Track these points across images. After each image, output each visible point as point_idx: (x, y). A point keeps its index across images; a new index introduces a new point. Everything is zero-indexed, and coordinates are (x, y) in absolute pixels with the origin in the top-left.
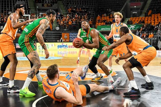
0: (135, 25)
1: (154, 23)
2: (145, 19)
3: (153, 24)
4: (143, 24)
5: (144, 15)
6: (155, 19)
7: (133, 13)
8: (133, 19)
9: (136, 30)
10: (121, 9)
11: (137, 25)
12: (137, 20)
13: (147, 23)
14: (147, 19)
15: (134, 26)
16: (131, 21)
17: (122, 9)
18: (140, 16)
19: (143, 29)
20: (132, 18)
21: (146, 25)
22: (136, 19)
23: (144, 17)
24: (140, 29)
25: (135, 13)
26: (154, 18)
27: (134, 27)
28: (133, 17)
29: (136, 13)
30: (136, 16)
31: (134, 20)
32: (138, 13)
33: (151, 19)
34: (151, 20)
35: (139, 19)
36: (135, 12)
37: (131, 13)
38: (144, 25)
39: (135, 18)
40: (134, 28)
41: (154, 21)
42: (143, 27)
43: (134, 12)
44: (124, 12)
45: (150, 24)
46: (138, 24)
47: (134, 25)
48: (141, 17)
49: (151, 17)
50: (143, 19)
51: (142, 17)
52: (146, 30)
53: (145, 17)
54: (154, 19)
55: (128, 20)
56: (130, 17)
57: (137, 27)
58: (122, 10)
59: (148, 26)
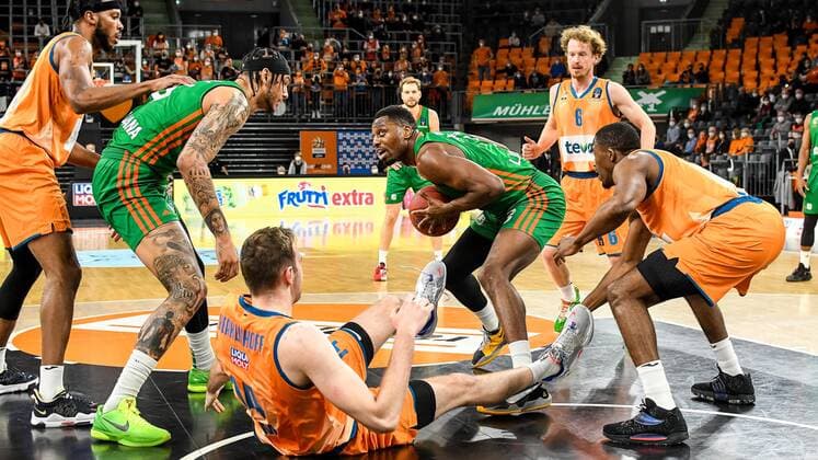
0: (663, 92)
1: (758, 80)
2: (711, 58)
3: (750, 85)
4: (704, 86)
5: (707, 40)
6: (761, 59)
7: (653, 30)
8: (651, 62)
9: (669, 116)
10: (593, 12)
11: (672, 89)
12: (672, 64)
13: (724, 85)
14: (721, 62)
15: (659, 98)
16: (644, 71)
17: (600, 10)
18: (686, 45)
19: (703, 109)
20: (649, 55)
21: (717, 92)
22: (666, 61)
23: (709, 52)
24: (689, 110)
25: (660, 29)
26: (757, 58)
27: (659, 102)
28: (652, 50)
29: (668, 29)
30: (667, 48)
31: (656, 64)
32: (676, 29)
33: (741, 63)
34: (740, 68)
35: (681, 59)
36: (664, 24)
37: (643, 29)
38: (706, 91)
39: (663, 54)
40: (656, 106)
41: (755, 74)
42: (702, 100)
43: (657, 25)
44: (610, 29)
45: (734, 88)
46: (679, 86)
47: (655, 92)
48: (694, 53)
49: (739, 51)
50: (700, 61)
51: (697, 53)
52: (717, 113)
53: (712, 49)
54: (757, 61)
55: (625, 68)
56: (640, 51)
57: (674, 103)
58: (595, 16)
59: (725, 93)
